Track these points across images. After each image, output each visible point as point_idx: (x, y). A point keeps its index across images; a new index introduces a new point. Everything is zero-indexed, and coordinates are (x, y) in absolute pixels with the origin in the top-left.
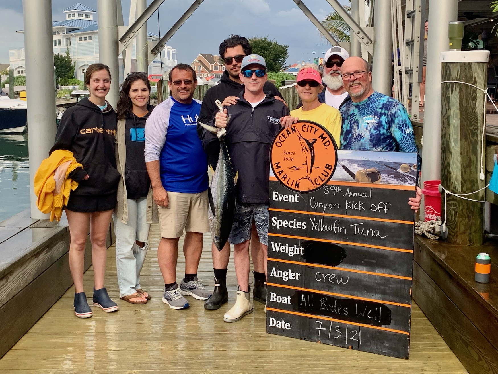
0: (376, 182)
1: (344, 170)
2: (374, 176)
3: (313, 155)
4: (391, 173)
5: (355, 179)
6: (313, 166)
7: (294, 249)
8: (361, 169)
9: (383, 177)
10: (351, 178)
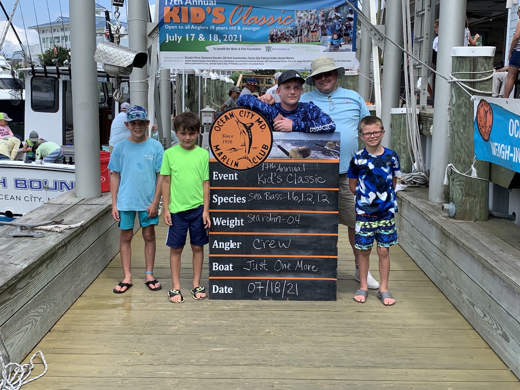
0: (307, 158)
1: (279, 149)
2: (305, 153)
3: (250, 137)
4: (319, 149)
5: (289, 156)
6: (251, 147)
7: (235, 221)
8: (294, 147)
9: (313, 153)
10: (285, 155)
